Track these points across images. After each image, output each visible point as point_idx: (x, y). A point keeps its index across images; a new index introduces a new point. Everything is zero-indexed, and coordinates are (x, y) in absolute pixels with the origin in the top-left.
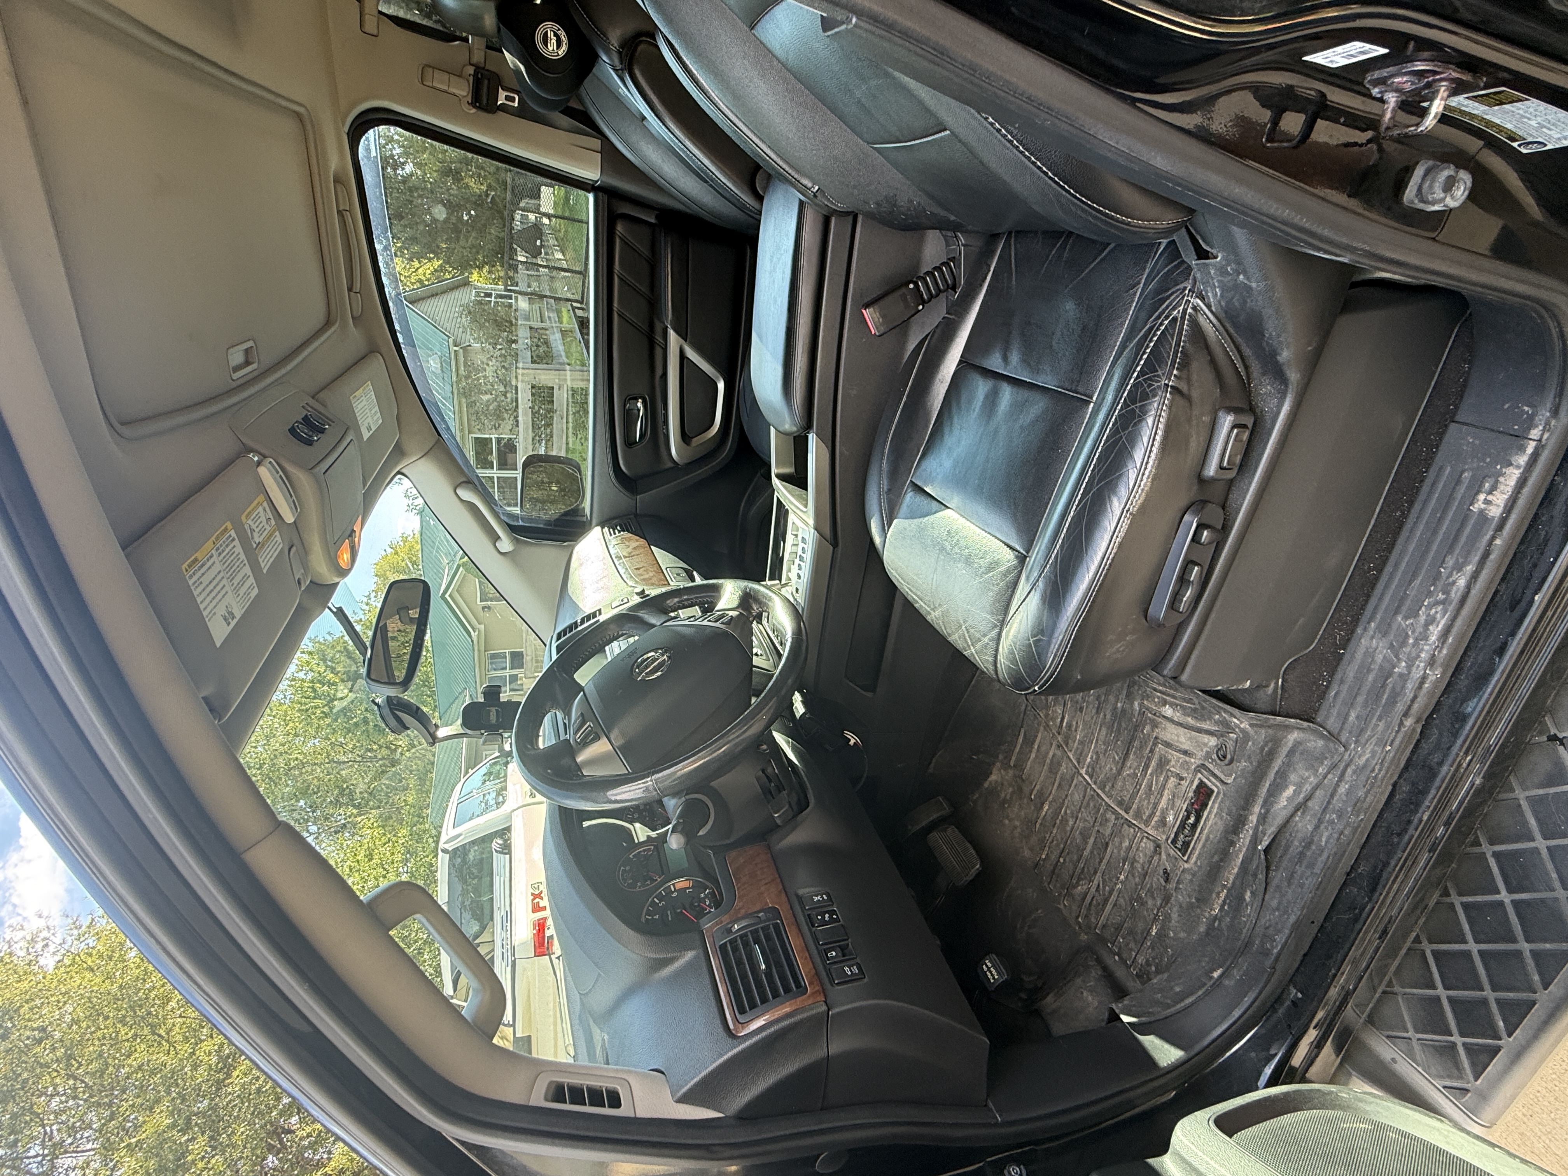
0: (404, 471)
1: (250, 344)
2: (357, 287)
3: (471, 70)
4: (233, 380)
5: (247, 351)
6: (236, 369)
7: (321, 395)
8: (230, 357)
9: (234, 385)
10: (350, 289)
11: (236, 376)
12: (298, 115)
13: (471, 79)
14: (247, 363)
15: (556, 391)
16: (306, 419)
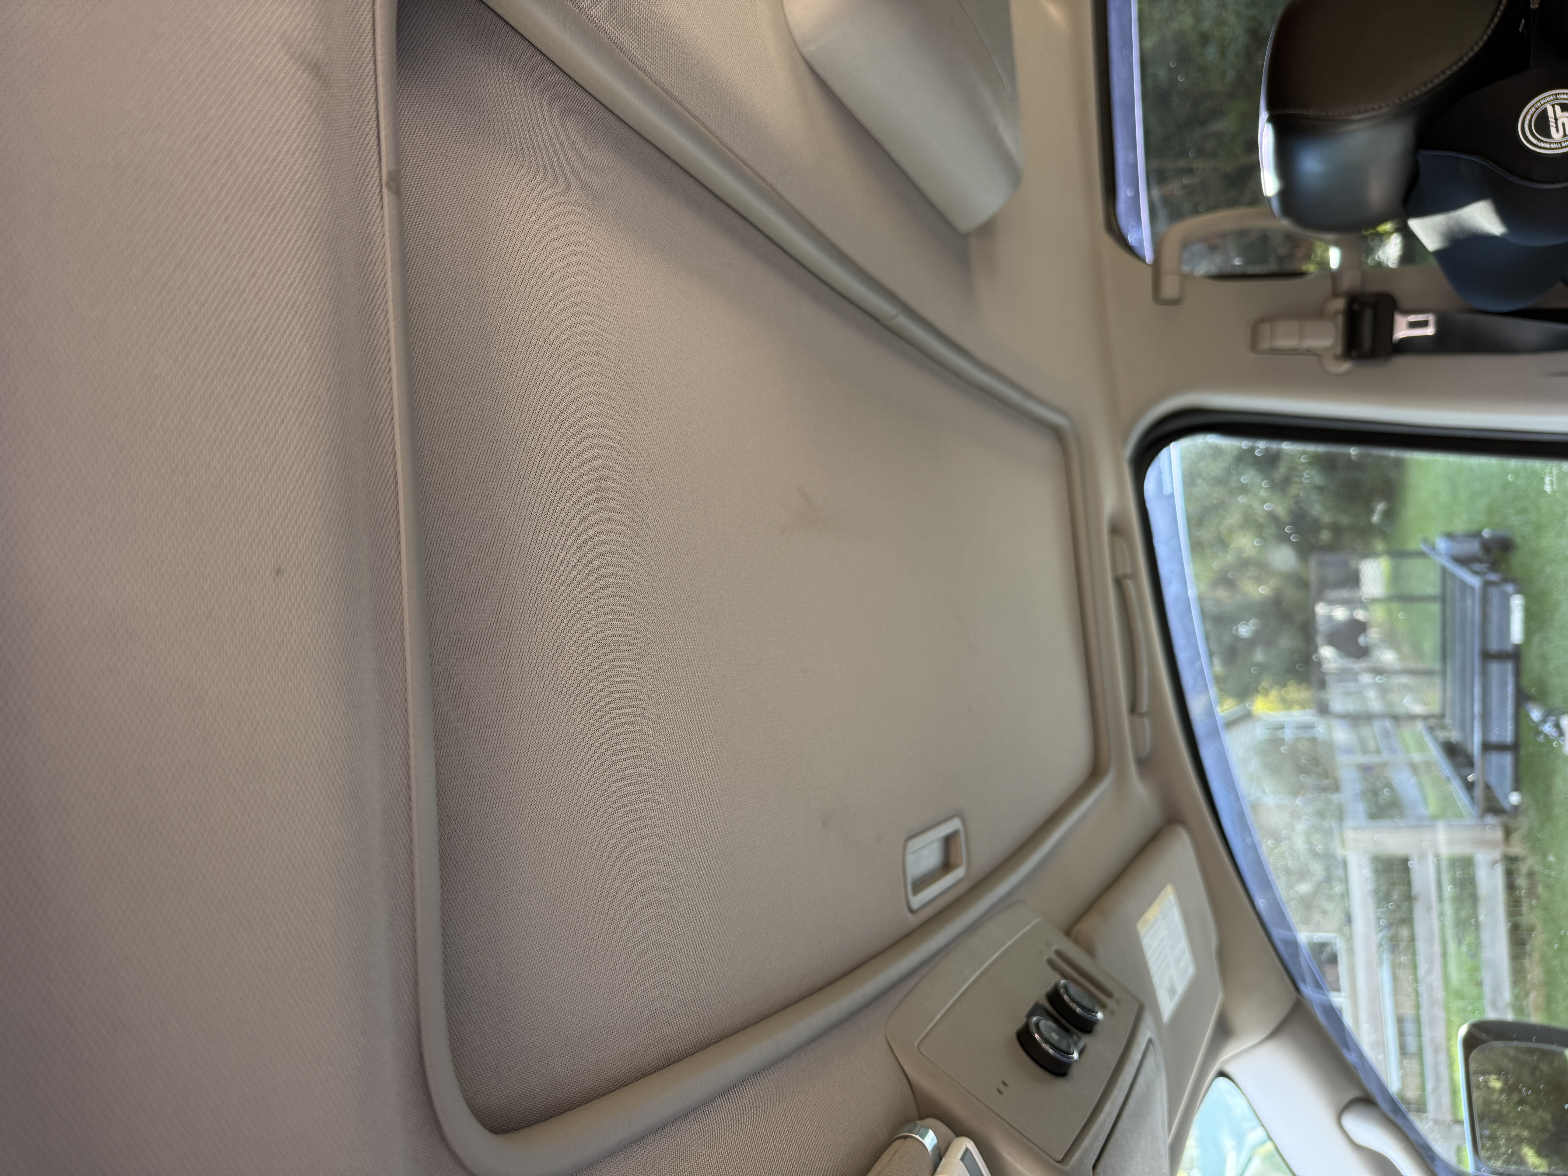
0: (1230, 1069)
1: (954, 825)
2: (1144, 704)
3: (1339, 304)
4: (912, 911)
5: (948, 841)
6: (920, 884)
7: (1085, 926)
8: (910, 859)
9: (914, 920)
10: (1133, 709)
11: (917, 901)
12: (1057, 433)
13: (1340, 319)
14: (947, 866)
15: (1413, 864)
16: (1054, 996)
